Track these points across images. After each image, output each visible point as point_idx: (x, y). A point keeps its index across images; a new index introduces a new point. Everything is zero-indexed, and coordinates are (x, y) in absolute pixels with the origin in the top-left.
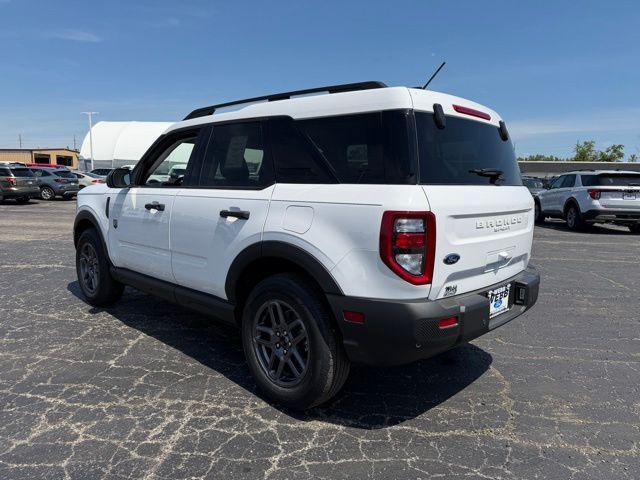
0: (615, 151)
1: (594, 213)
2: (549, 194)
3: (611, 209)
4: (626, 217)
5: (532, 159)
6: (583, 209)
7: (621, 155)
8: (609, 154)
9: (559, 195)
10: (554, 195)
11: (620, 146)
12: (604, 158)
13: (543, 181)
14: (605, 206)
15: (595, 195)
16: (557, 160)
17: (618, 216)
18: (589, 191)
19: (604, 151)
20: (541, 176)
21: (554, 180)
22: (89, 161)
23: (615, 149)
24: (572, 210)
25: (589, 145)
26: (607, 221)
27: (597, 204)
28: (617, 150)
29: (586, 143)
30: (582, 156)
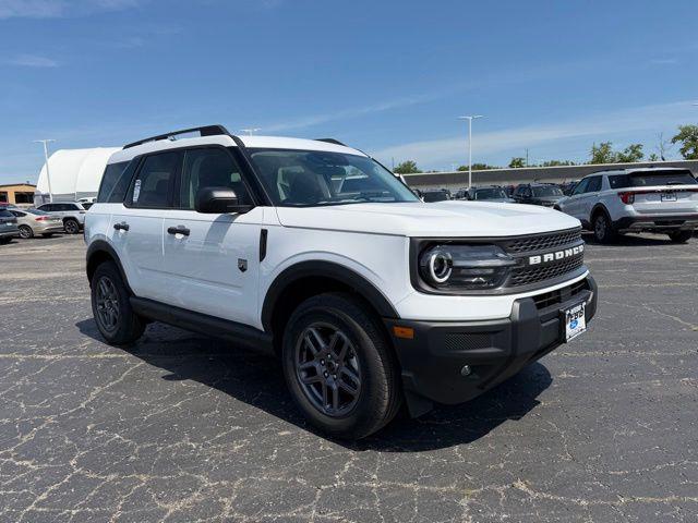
0: (634, 152)
1: (628, 221)
2: (571, 201)
3: (648, 215)
4: (666, 223)
5: (546, 164)
6: (615, 217)
7: (640, 156)
8: (628, 155)
9: (583, 202)
10: (578, 203)
11: (638, 146)
12: (623, 159)
13: (562, 187)
14: (641, 212)
15: (627, 198)
16: (573, 164)
17: (657, 223)
18: (619, 194)
19: (622, 152)
20: (559, 182)
21: (574, 185)
22: (48, 196)
23: (634, 149)
24: (601, 219)
25: (606, 147)
26: (645, 230)
27: (631, 209)
28: (636, 151)
29: (602, 145)
30: (599, 158)
